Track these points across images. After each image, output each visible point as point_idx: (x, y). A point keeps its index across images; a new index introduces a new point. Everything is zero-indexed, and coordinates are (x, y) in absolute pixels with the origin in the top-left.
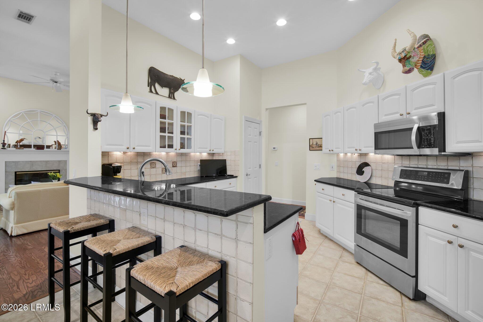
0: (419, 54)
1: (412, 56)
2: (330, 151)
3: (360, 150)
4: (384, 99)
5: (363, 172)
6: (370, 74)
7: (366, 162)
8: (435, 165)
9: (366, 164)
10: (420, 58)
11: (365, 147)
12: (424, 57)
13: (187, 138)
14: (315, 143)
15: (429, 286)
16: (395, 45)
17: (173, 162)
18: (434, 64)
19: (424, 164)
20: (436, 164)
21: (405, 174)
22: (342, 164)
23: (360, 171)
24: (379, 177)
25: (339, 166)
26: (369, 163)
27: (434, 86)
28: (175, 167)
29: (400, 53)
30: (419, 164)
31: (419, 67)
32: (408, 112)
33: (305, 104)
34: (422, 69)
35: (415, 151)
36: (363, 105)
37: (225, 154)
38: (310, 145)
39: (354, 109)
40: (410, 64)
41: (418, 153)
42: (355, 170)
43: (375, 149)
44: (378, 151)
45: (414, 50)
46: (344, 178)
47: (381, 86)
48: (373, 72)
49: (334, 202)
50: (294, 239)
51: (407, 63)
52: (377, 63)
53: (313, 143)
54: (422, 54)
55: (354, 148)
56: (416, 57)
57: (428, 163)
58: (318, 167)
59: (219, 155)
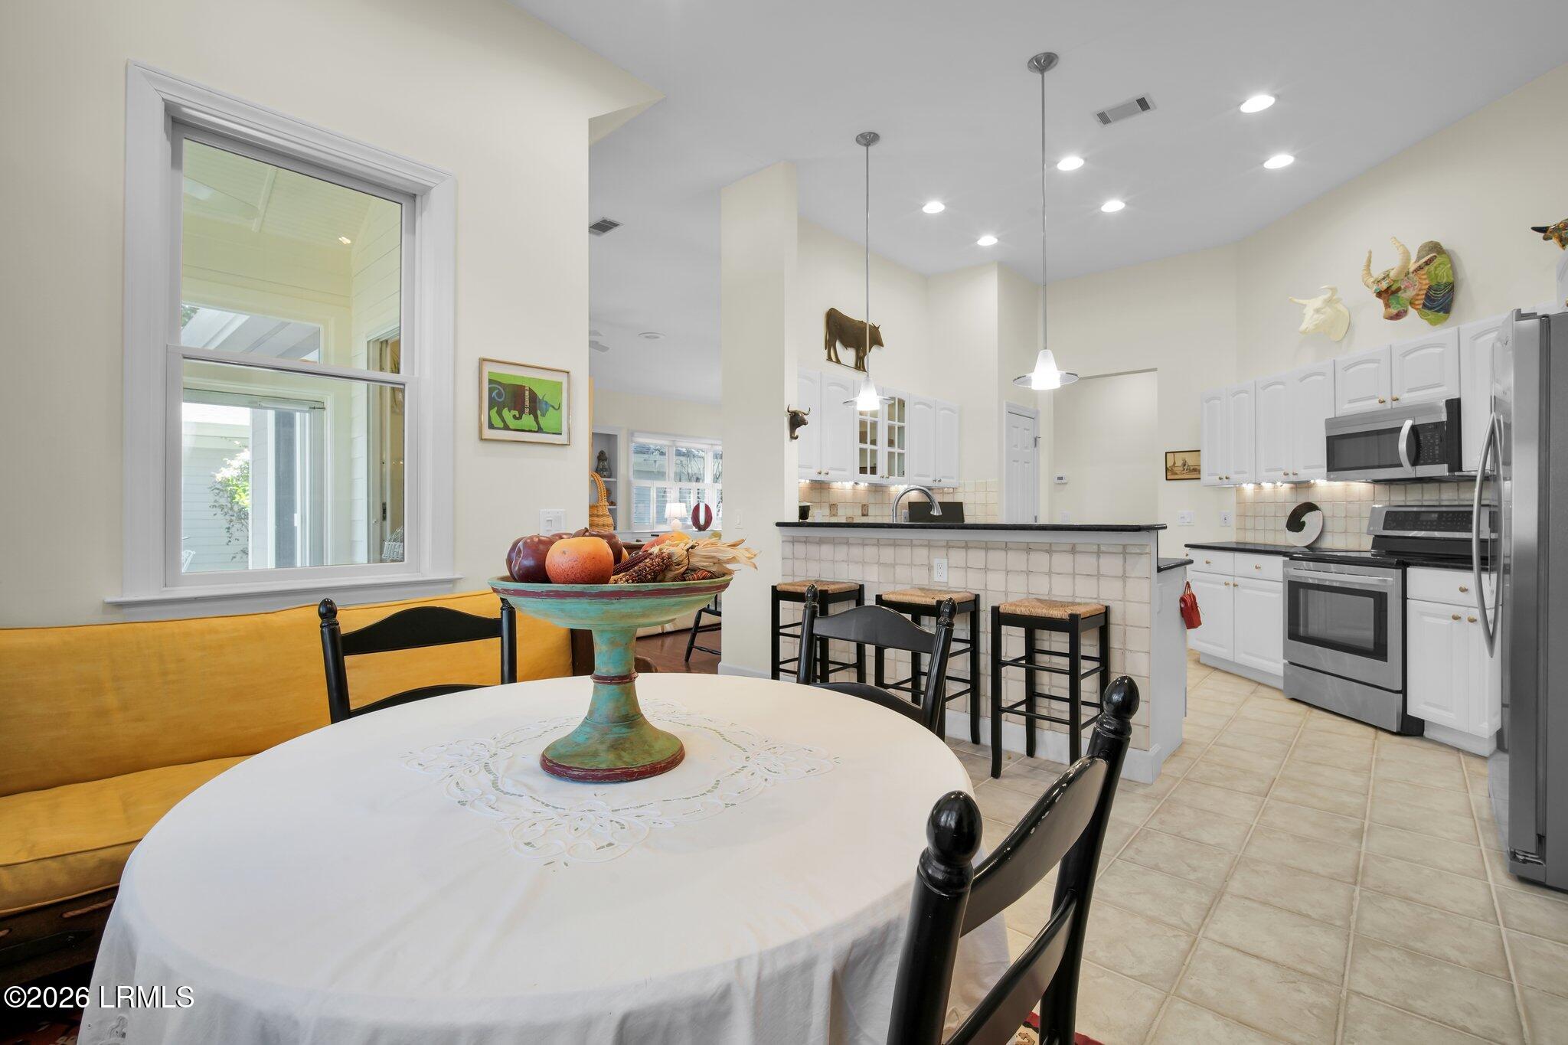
0: (1417, 283)
1: (1402, 287)
2: (1220, 479)
3: (1294, 474)
4: (1346, 369)
5: (1303, 524)
6: (1317, 311)
7: (1310, 501)
8: (1455, 500)
9: (1311, 507)
10: (1420, 290)
11: (1306, 468)
12: (1430, 288)
13: (898, 454)
14: (1179, 463)
15: (1426, 703)
16: (1369, 261)
18: (1452, 301)
19: (1433, 498)
20: (1456, 498)
21: (1394, 518)
22: (1248, 511)
23: (1295, 523)
24: (1341, 533)
25: (1242, 516)
26: (1318, 504)
27: (1441, 349)
29: (1379, 282)
30: (1425, 498)
31: (1421, 306)
32: (1395, 396)
33: (1155, 370)
34: (1427, 311)
35: (1407, 471)
36: (1301, 380)
37: (960, 490)
38: (1168, 466)
39: (1280, 387)
40: (1398, 303)
41: (1413, 476)
42: (1284, 521)
43: (1329, 470)
44: (1333, 474)
45: (1406, 276)
46: (1256, 542)
47: (1344, 337)
48: (1324, 308)
49: (1235, 585)
50: (1183, 606)
51: (1393, 301)
52: (1334, 290)
53: (1175, 463)
54: (1424, 282)
55: (1281, 469)
56: (1412, 289)
57: (1442, 496)
58: (1188, 521)
59: (943, 493)
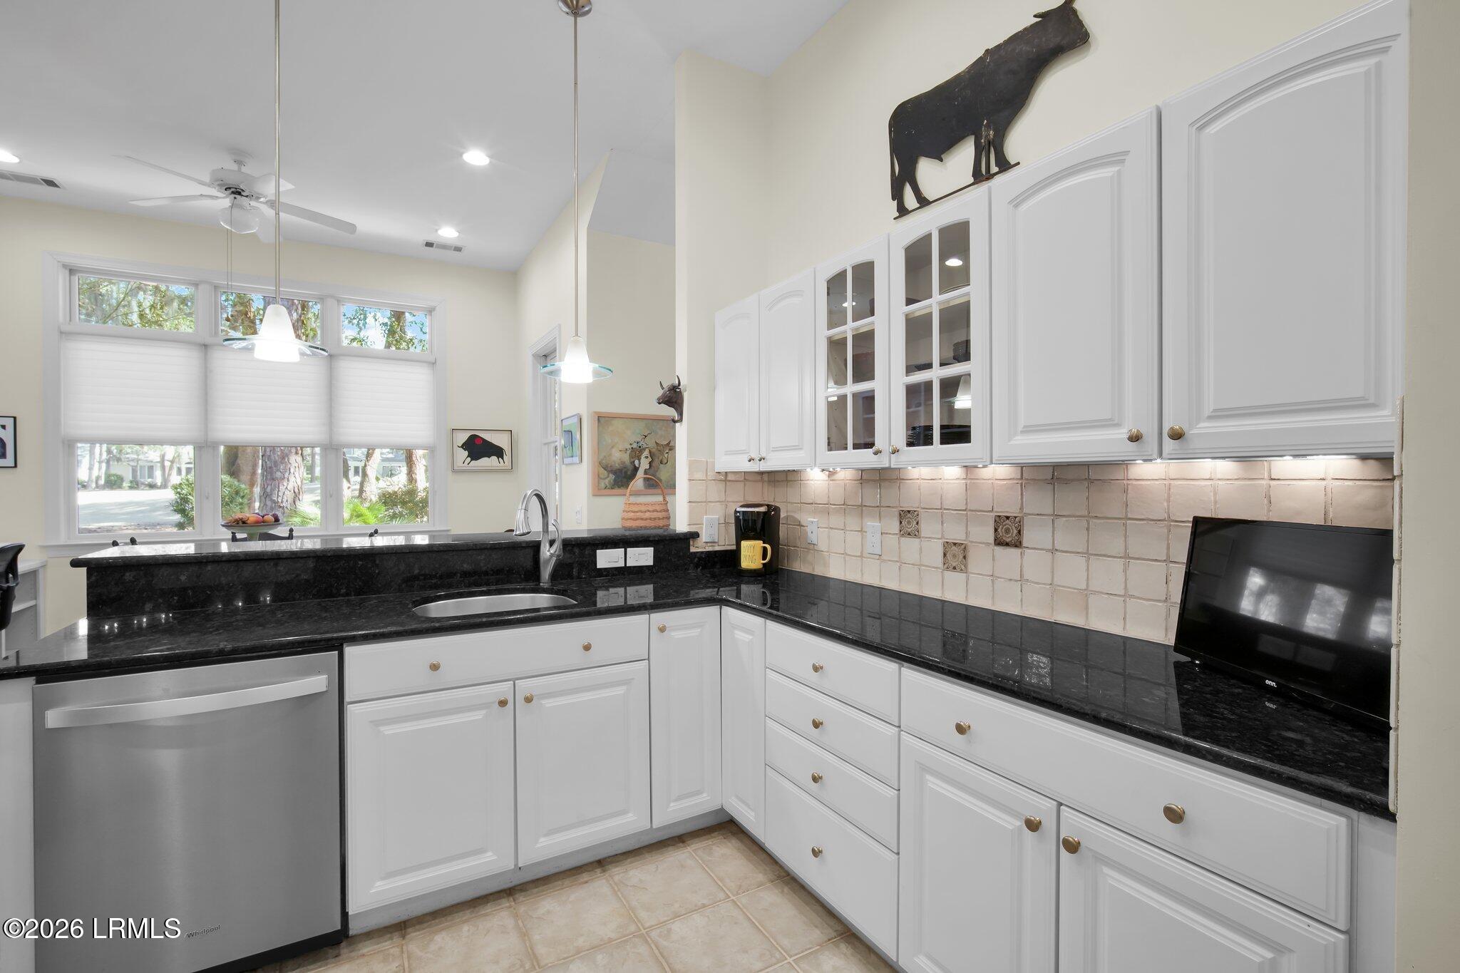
17: (1000, 521)
28: (1007, 544)
